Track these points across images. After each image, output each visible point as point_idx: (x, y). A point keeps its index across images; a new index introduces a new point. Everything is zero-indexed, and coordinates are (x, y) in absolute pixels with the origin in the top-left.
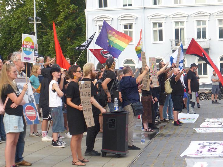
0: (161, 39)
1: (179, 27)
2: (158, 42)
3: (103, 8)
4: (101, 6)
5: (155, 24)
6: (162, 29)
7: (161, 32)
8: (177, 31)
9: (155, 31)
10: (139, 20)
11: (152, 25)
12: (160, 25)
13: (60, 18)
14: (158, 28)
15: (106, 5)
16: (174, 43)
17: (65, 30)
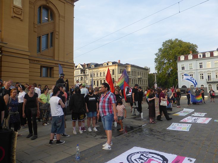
0: (203, 79)
1: (209, 75)
2: (202, 80)
3: (183, 70)
4: (182, 69)
5: (201, 74)
6: (203, 75)
7: (203, 77)
8: (208, 76)
9: (201, 76)
10: (195, 73)
11: (200, 74)
12: (203, 74)
13: (174, 74)
14: (202, 75)
15: (184, 69)
16: (208, 80)
17: (175, 78)
